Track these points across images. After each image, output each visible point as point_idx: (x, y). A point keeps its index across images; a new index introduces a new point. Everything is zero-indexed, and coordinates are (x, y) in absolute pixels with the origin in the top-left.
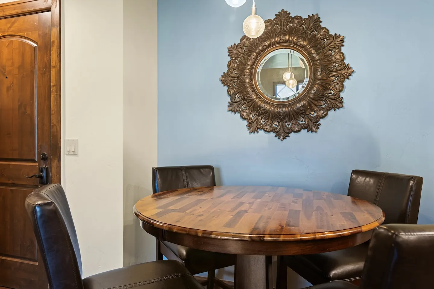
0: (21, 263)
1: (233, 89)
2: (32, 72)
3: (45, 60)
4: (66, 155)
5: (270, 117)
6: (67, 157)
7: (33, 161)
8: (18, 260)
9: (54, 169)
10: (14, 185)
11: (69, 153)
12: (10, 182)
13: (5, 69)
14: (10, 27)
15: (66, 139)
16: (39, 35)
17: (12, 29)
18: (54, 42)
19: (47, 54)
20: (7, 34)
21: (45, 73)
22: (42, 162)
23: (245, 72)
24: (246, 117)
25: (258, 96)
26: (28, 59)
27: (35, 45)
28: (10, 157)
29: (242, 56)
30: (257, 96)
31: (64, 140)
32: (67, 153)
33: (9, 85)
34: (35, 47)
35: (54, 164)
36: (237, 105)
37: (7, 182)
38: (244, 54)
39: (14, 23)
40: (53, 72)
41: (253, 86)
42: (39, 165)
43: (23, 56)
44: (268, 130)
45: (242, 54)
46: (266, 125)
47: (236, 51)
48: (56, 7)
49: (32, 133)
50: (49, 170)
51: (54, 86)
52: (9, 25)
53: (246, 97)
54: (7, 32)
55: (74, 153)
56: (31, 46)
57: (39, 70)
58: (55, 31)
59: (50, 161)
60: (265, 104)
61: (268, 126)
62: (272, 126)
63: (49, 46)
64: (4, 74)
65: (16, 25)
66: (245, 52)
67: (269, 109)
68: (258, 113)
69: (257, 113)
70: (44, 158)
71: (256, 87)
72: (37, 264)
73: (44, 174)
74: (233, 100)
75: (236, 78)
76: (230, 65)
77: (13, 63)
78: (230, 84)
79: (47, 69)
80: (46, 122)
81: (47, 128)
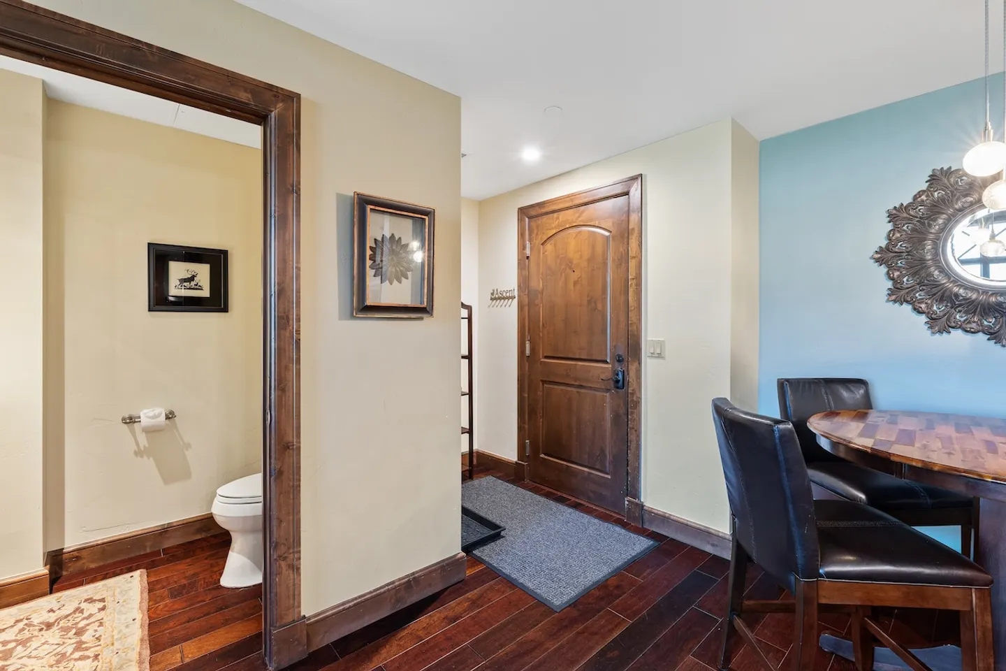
0: (589, 473)
1: (898, 270)
2: (605, 264)
3: (621, 250)
4: (648, 358)
5: (979, 309)
6: (649, 360)
7: (605, 362)
8: (586, 469)
9: (632, 374)
10: (581, 387)
11: (652, 355)
12: (576, 383)
13: (571, 262)
14: (579, 217)
15: (649, 339)
16: (613, 223)
17: (580, 219)
18: (633, 229)
19: (624, 243)
20: (574, 224)
21: (621, 264)
22: (617, 364)
23: (925, 245)
24: (925, 310)
25: (952, 279)
26: (599, 249)
27: (607, 234)
28: (577, 357)
29: (917, 221)
30: (949, 278)
31: (646, 341)
32: (650, 355)
33: (576, 279)
34: (607, 237)
35: (633, 368)
36: (907, 293)
37: (573, 383)
38: (921, 218)
39: (583, 212)
40: (632, 264)
41: (941, 265)
42: (612, 368)
43: (593, 247)
44: (972, 330)
45: (917, 217)
46: (969, 323)
47: (905, 215)
48: (636, 190)
49: (604, 331)
50: (626, 373)
51: (633, 279)
52: (577, 215)
53: (926, 282)
54: (575, 222)
55: (660, 356)
56: (603, 235)
57: (614, 260)
58: (634, 217)
59: (626, 363)
60: (967, 291)
61: (975, 324)
62: (981, 324)
63: (626, 235)
64: (570, 268)
65: (584, 214)
66: (923, 214)
67: (976, 299)
68: (951, 303)
69: (949, 304)
70: (620, 360)
71: (947, 265)
72: (609, 477)
73: (620, 377)
74: (899, 286)
75: (905, 254)
76: (893, 236)
77: (581, 257)
78: (893, 262)
79: (623, 260)
80: (622, 319)
81: (622, 325)
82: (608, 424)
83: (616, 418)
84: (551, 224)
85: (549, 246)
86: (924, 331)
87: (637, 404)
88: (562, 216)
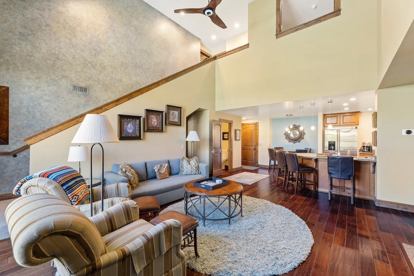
1: (286, 136)
2: (253, 133)
7: (253, 146)
8: (250, 161)
12: (249, 149)
13: (248, 132)
18: (257, 129)
24: (288, 140)
26: (252, 131)
28: (249, 146)
33: (249, 135)
35: (257, 147)
36: (287, 138)
40: (257, 134)
49: (253, 142)
54: (248, 127)
55: (261, 145)
56: (253, 129)
70: (255, 146)
72: (254, 162)
73: (255, 148)
79: (256, 133)
80: (256, 140)
81: (256, 141)
82: (254, 154)
83: (255, 154)
84: (245, 127)
85: (244, 130)
86: (288, 142)
87: (258, 151)
88: (246, 126)
